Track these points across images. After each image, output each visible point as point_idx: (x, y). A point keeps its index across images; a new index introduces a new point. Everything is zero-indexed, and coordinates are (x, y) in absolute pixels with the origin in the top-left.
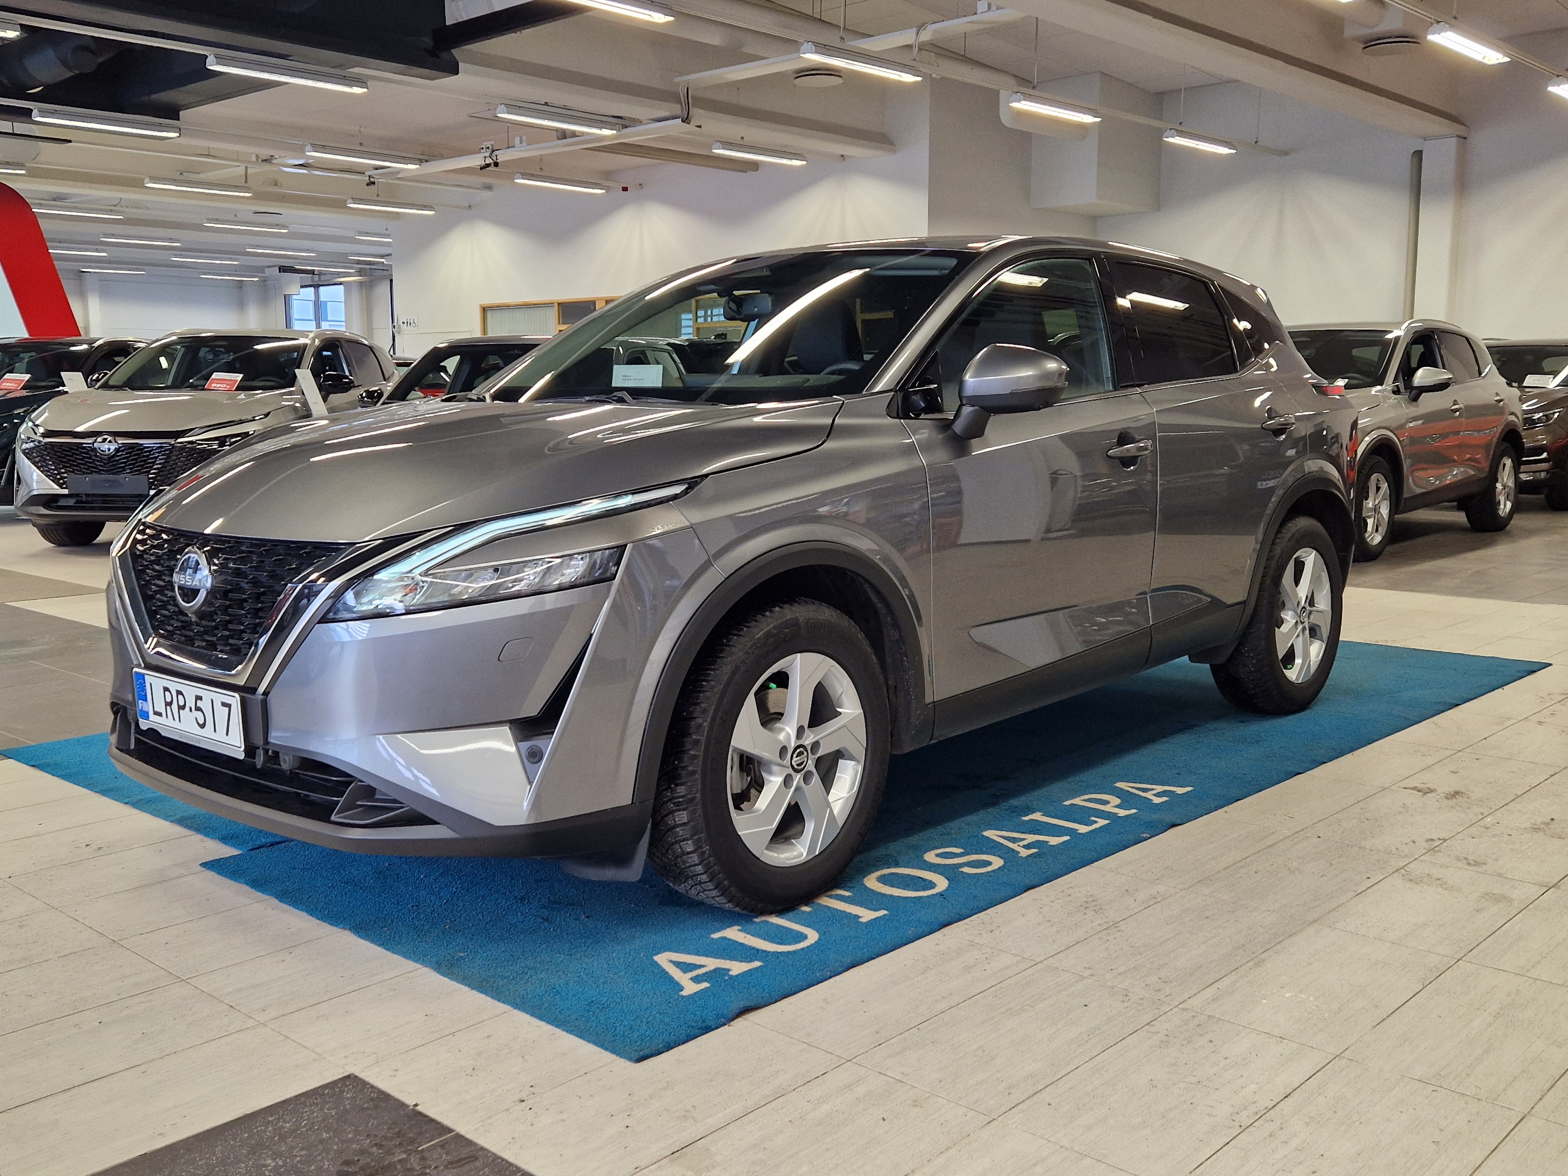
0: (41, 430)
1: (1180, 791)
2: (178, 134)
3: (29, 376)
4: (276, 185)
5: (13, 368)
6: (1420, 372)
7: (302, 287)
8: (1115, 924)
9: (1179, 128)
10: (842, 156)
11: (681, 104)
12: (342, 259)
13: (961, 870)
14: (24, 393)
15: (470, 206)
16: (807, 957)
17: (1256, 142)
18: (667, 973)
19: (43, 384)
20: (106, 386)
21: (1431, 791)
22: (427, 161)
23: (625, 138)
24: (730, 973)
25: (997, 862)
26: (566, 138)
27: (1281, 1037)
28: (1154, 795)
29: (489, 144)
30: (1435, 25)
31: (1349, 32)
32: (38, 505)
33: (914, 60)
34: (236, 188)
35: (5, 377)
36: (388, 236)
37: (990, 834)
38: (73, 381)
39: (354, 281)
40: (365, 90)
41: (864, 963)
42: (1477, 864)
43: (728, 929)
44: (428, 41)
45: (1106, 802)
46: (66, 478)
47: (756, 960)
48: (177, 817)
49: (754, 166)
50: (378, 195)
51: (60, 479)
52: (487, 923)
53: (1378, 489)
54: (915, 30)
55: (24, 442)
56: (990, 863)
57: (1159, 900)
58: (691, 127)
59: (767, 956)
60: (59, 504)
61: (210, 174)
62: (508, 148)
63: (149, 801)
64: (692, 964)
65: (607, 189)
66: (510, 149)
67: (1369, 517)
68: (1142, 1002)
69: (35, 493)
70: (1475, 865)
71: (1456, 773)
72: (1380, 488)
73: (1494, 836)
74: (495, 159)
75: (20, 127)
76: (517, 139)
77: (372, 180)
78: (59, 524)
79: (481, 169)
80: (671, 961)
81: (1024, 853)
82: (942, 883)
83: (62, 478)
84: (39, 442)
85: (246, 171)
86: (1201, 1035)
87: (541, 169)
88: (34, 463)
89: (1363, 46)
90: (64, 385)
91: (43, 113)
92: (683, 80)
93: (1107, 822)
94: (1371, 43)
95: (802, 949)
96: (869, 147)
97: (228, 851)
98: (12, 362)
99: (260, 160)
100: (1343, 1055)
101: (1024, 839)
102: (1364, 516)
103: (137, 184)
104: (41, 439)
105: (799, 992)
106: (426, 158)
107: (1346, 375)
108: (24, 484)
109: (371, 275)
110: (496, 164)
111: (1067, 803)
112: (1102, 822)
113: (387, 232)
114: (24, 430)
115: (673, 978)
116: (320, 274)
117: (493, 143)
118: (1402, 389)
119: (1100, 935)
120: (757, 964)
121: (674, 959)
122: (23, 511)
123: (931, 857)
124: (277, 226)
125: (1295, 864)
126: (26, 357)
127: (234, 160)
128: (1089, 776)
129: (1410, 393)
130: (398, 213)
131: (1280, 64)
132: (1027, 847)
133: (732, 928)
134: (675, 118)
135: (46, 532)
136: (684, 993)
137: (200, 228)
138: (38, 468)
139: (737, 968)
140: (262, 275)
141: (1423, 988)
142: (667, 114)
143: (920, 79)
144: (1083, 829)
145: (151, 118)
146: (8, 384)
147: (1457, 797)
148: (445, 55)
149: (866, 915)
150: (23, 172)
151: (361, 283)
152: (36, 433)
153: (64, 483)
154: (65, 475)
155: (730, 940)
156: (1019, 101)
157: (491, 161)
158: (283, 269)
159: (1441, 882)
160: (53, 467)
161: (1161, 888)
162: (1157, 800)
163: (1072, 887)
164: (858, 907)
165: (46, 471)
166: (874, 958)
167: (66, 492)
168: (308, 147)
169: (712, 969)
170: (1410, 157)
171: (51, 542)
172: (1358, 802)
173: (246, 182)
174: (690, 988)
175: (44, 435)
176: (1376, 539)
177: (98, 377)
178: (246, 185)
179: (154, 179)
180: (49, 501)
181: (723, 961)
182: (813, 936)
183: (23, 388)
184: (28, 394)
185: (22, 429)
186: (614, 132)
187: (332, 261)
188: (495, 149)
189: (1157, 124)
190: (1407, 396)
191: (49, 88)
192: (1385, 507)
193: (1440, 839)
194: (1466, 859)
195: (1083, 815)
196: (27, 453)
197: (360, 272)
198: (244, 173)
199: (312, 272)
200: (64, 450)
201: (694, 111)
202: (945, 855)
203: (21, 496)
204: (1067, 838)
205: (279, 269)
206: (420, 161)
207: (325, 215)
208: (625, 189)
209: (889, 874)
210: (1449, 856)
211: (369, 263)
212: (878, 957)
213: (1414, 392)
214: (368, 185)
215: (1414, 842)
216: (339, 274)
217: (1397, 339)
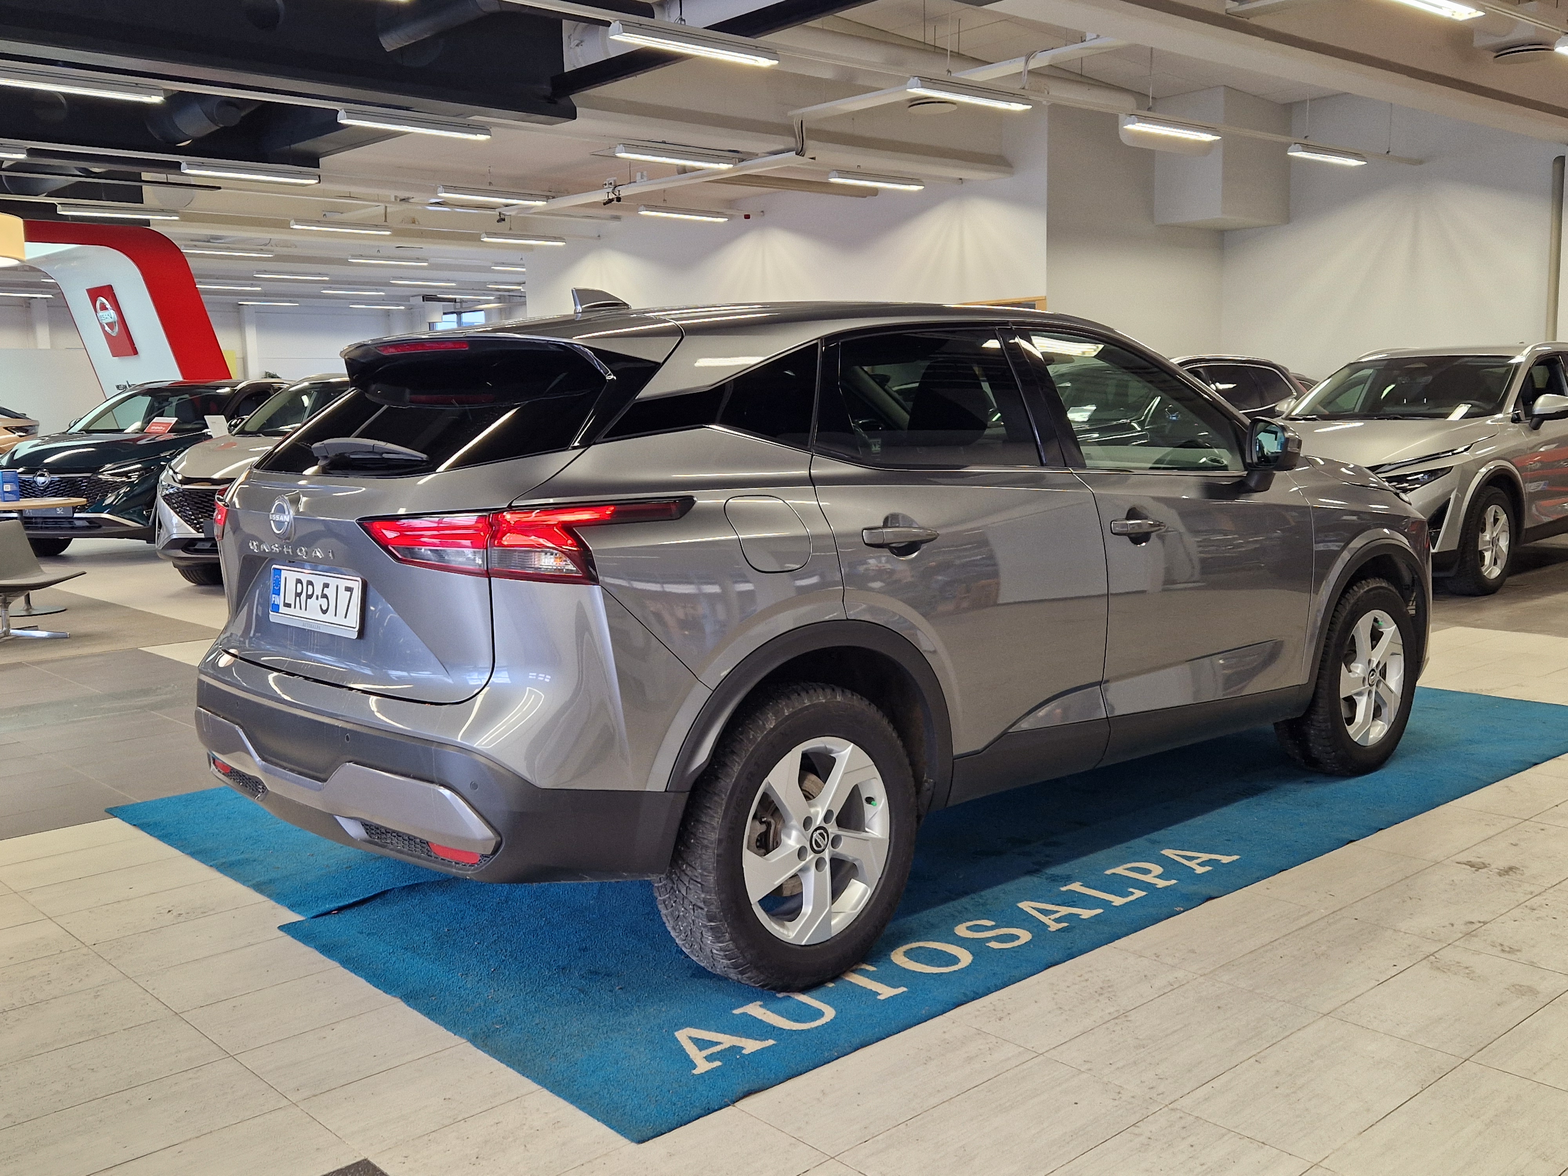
0: (180, 477)
1: (1225, 859)
2: (317, 181)
3: (176, 419)
4: (414, 222)
5: (164, 411)
6: (1541, 400)
7: (445, 314)
8: (1125, 1014)
9: (1305, 142)
10: (961, 179)
11: (796, 138)
12: (482, 288)
13: (987, 944)
14: (173, 436)
15: (599, 236)
16: (819, 1036)
17: (1388, 152)
18: (684, 1050)
19: (189, 427)
20: (243, 433)
21: (1485, 866)
22: (554, 198)
23: (747, 170)
24: (744, 1052)
25: (1025, 936)
26: (686, 173)
27: (1263, 1143)
28: (1199, 864)
29: (611, 180)
30: (1563, 37)
31: (1479, 42)
32: (178, 549)
33: (1023, 88)
34: (376, 227)
35: (154, 421)
36: (522, 266)
37: (1026, 906)
38: (217, 425)
39: (494, 308)
40: (489, 137)
41: (874, 1043)
42: (1512, 951)
43: (751, 1005)
44: (546, 89)
45: (1147, 872)
46: (202, 522)
47: (770, 1038)
48: (254, 882)
49: (874, 192)
50: (510, 229)
51: (196, 524)
52: (526, 994)
53: (1496, 520)
54: (1023, 59)
55: (164, 488)
56: (1018, 938)
57: (1175, 987)
58: (805, 159)
59: (782, 1034)
60: (196, 547)
61: (351, 214)
62: (630, 183)
63: (232, 865)
64: (709, 1041)
65: (730, 217)
66: (632, 184)
67: (1486, 550)
68: (1133, 1100)
69: (175, 537)
70: (1509, 952)
71: (1516, 845)
72: (1498, 519)
73: (1538, 919)
74: (617, 194)
75: (173, 178)
76: (639, 174)
77: (502, 217)
78: (197, 565)
79: (605, 204)
80: (690, 1038)
81: (1054, 927)
82: (965, 958)
83: (198, 523)
84: (178, 489)
85: (386, 211)
86: (1183, 1138)
87: (664, 200)
88: (173, 509)
89: (1495, 54)
90: (207, 428)
91: (190, 165)
92: (797, 114)
93: (1144, 893)
94: (1503, 51)
95: (816, 1028)
96: (986, 170)
97: (294, 917)
98: (160, 406)
99: (398, 200)
100: (1321, 1164)
101: (1057, 912)
102: (1480, 549)
103: (283, 225)
104: (179, 486)
105: (804, 1073)
106: (553, 194)
107: (1468, 401)
108: (165, 529)
109: (510, 302)
110: (619, 199)
111: (1108, 872)
112: (1139, 894)
113: (521, 262)
114: (165, 477)
115: (689, 1056)
116: (462, 301)
117: (615, 178)
118: (1522, 417)
119: (1108, 1025)
120: (771, 1042)
121: (693, 1036)
122: (166, 555)
123: (961, 930)
124: (418, 259)
125: (1323, 948)
126: (174, 401)
127: (374, 201)
128: (1139, 843)
129: (1532, 420)
130: (531, 245)
131: (1405, 78)
132: (1057, 921)
133: (755, 1003)
134: (789, 151)
135: (187, 572)
136: (695, 1072)
137: (345, 262)
138: (177, 513)
139: (751, 1046)
140: (407, 303)
141: (1421, 1091)
142: (781, 147)
143: (1029, 107)
144: (1118, 901)
145: (291, 166)
146: (156, 428)
147: (1511, 873)
148: (562, 102)
149: (885, 992)
150: (176, 218)
151: (500, 310)
152: (175, 481)
153: (201, 527)
154: (202, 520)
155: (750, 1015)
156: (1133, 123)
157: (614, 196)
158: (427, 298)
159: (1469, 972)
160: (190, 513)
161: (1180, 974)
162: (1200, 870)
163: (1091, 971)
164: (880, 984)
165: (184, 516)
166: (884, 1039)
167: (202, 536)
168: (440, 189)
169: (727, 1047)
170: (1552, 165)
171: (192, 582)
172: (1407, 877)
173: (386, 221)
174: (702, 1066)
175: (182, 482)
176: (1493, 572)
177: (236, 423)
178: (385, 224)
179: (298, 221)
180: (188, 544)
181: (739, 1038)
182: (829, 1013)
183: (169, 432)
184: (176, 437)
185: (162, 477)
186: (731, 166)
187: (473, 289)
188: (618, 184)
189: (1283, 139)
190: (1527, 425)
191: (196, 141)
192: (1505, 539)
193: (1480, 922)
194: (1502, 945)
195: (1120, 886)
196: (167, 498)
197: (500, 299)
198: (383, 211)
199: (454, 300)
200: (200, 497)
201: (809, 144)
202: (975, 928)
203: (163, 539)
204: (1099, 911)
205: (423, 297)
206: (547, 198)
207: (462, 249)
208: (747, 217)
209: (917, 948)
210: (1485, 940)
211: (509, 290)
212: (887, 1037)
213: (1535, 420)
214: (498, 221)
215: (1452, 925)
216: (479, 302)
217: (1518, 366)
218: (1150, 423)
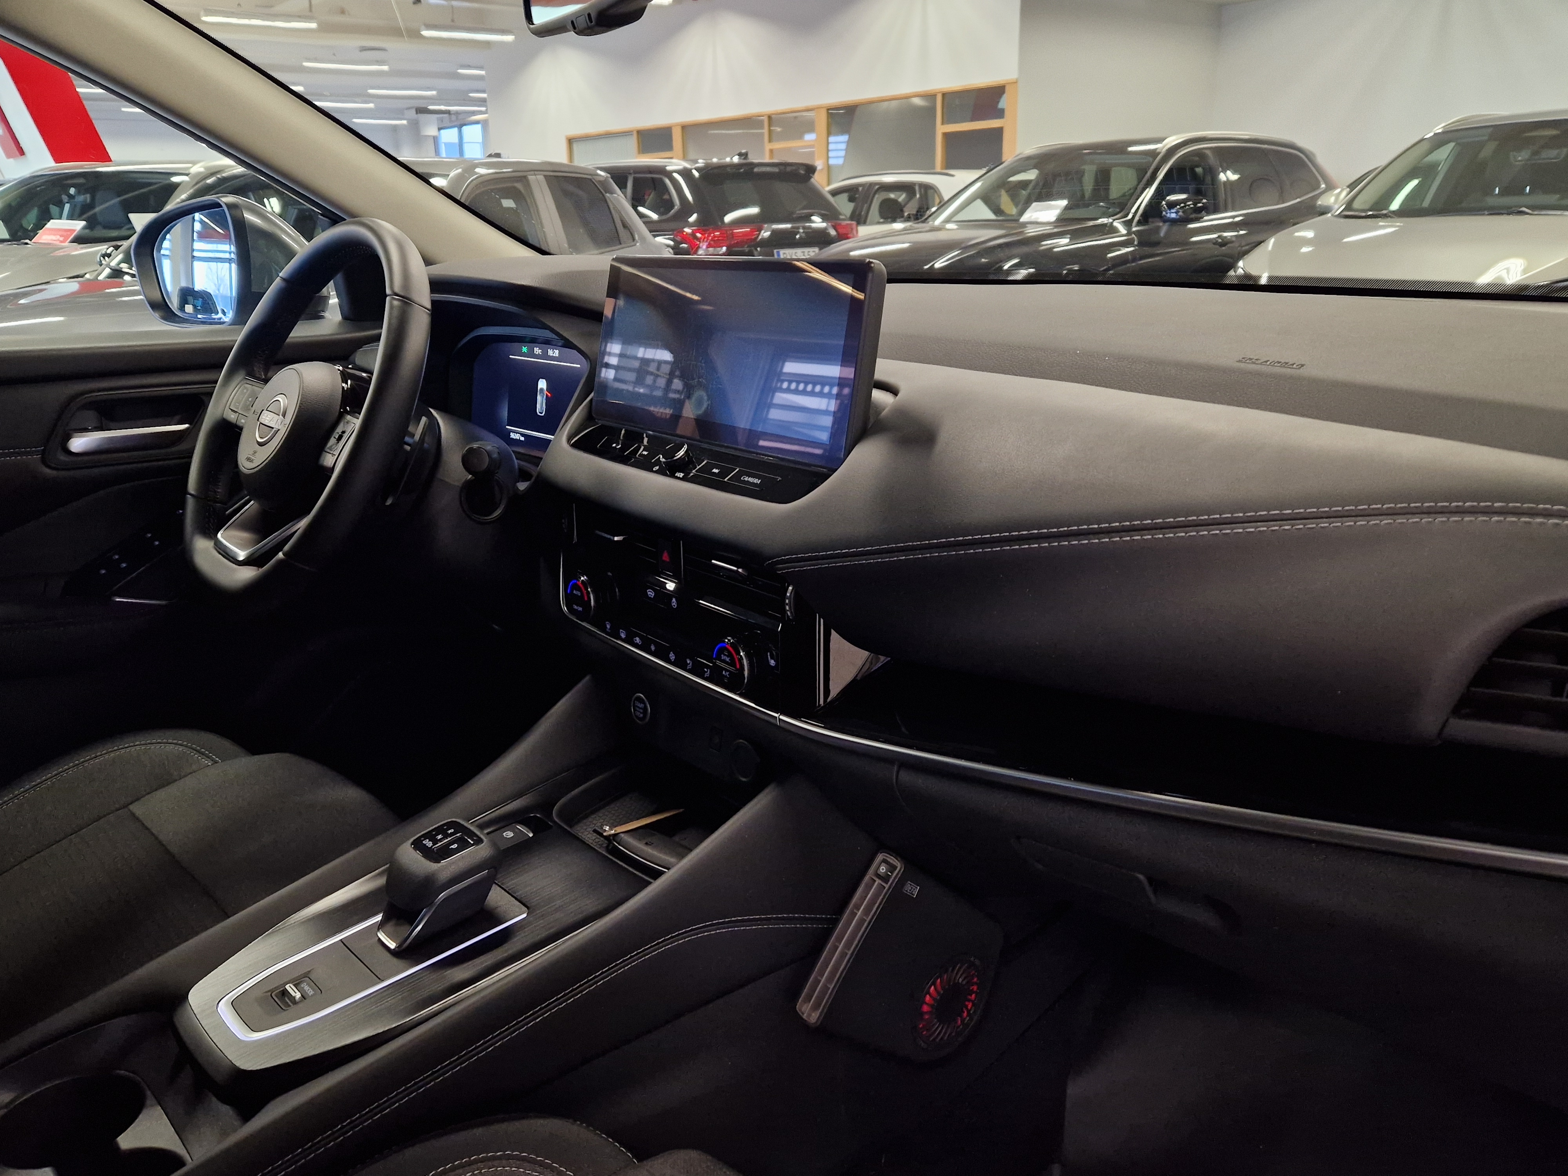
7: (445, 127)
34: (299, 18)
116: (454, 113)
158: (419, 111)
173: (310, 11)
178: (310, 14)
198: (307, 1)
199: (443, 112)
205: (416, 110)
218: (1139, 223)
